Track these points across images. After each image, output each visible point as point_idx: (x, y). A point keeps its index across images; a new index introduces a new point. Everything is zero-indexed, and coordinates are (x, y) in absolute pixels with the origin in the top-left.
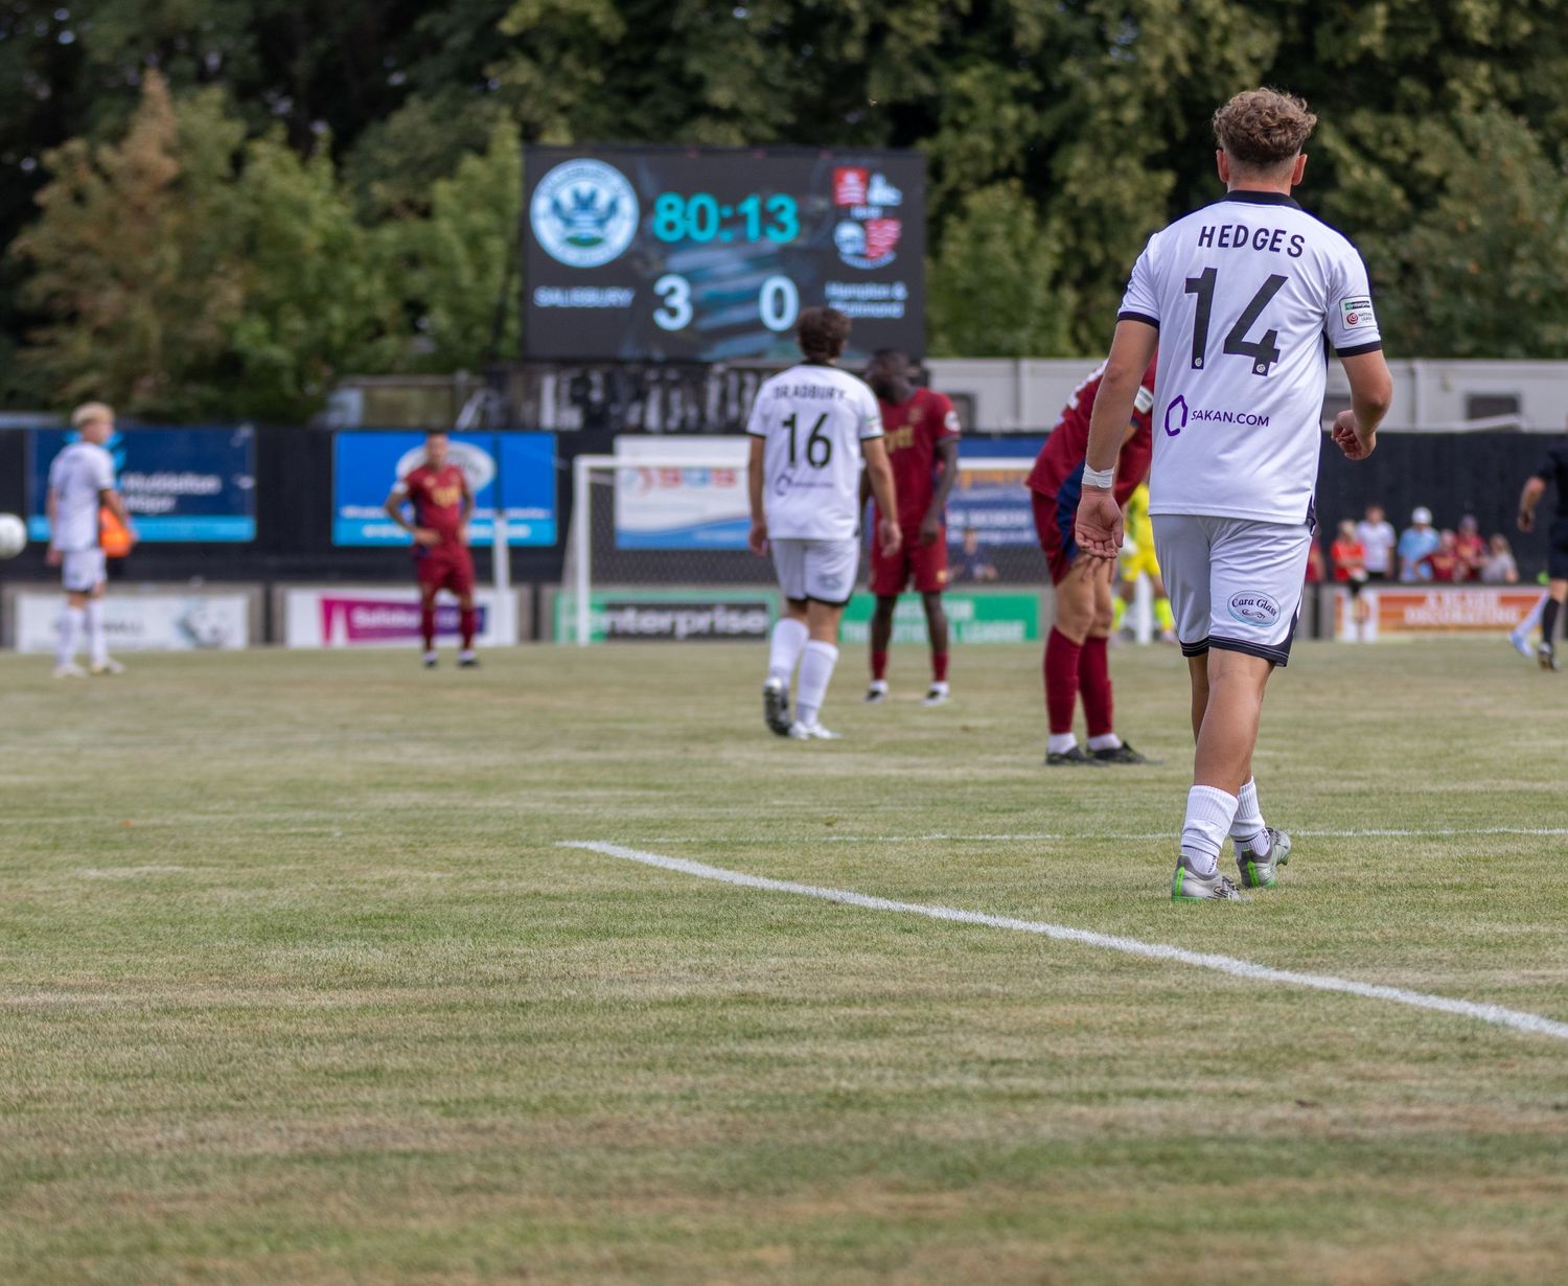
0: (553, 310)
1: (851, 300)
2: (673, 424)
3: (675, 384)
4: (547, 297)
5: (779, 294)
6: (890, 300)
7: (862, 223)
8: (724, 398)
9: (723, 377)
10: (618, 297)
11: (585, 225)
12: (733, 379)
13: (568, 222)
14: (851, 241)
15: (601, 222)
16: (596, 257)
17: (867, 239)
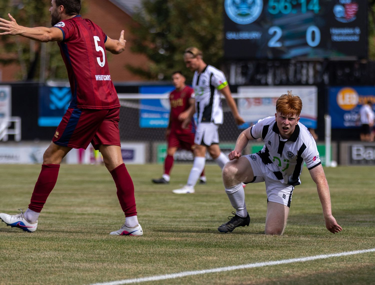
0: (233, 40)
1: (340, 35)
2: (277, 82)
3: (278, 67)
4: (231, 36)
5: (313, 33)
6: (354, 34)
7: (344, 5)
8: (296, 72)
9: (295, 65)
10: (255, 35)
11: (244, 10)
12: (298, 65)
13: (238, 8)
14: (340, 12)
15: (250, 7)
16: (247, 20)
17: (346, 12)
